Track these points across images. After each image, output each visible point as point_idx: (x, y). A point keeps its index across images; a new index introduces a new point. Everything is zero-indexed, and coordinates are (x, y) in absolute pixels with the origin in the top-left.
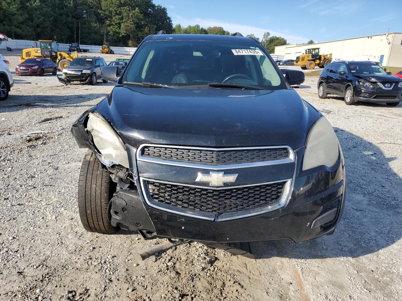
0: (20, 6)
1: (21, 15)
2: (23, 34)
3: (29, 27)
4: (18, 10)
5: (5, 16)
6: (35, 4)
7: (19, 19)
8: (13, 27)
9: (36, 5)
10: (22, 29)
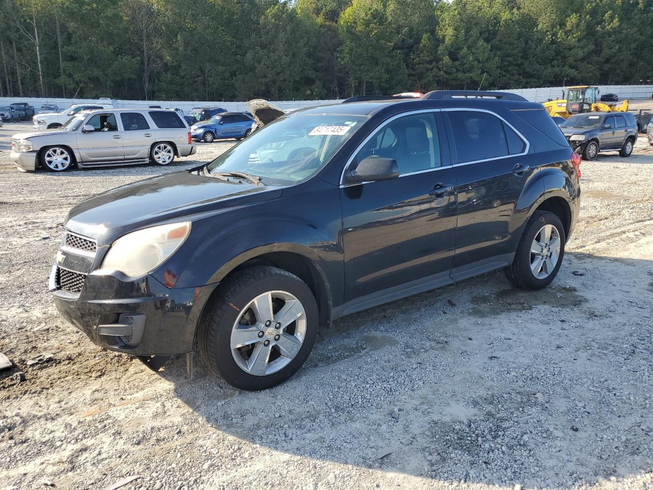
0: (585, 33)
1: (582, 48)
2: (579, 77)
3: (591, 64)
4: (579, 41)
5: (558, 53)
6: (610, 26)
7: (577, 54)
8: (566, 68)
9: (611, 28)
10: (578, 70)
